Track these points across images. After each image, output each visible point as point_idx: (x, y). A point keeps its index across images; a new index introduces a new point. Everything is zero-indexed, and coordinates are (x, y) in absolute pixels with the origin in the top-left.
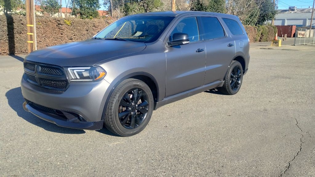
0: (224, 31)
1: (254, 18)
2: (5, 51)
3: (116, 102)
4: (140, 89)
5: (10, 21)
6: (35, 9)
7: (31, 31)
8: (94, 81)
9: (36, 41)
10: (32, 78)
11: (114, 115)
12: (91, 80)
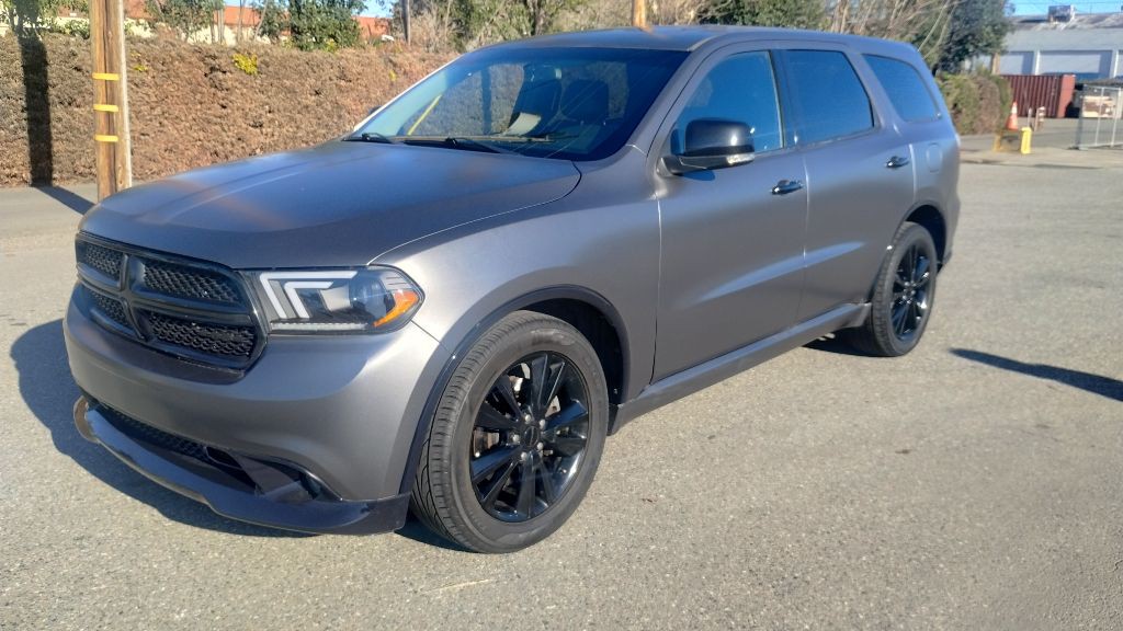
0: (870, 102)
1: (927, 47)
2: (15, 171)
3: (461, 416)
4: (555, 357)
5: (35, 60)
6: (126, 12)
7: (111, 100)
8: (370, 331)
9: (128, 136)
10: (114, 309)
11: (453, 469)
12: (359, 326)
